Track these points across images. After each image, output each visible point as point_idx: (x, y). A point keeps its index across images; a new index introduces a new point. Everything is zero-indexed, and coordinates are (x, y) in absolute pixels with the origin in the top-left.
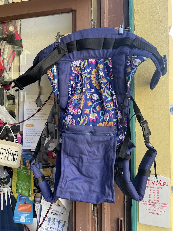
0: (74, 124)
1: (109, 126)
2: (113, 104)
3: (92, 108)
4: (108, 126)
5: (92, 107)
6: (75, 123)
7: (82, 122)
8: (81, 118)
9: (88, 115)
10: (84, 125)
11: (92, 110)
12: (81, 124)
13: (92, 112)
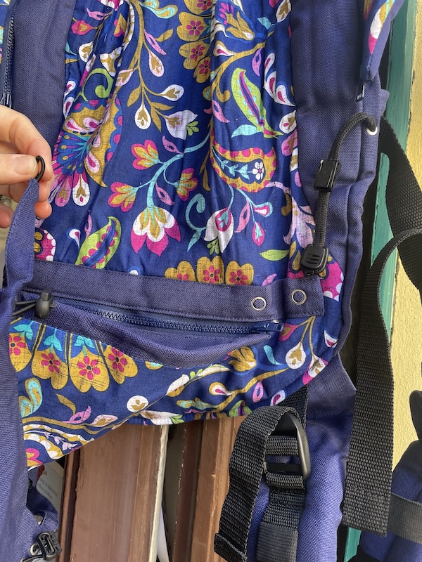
0: (50, 258)
1: (228, 283)
2: (276, 163)
3: (155, 178)
4: (221, 281)
5: (158, 173)
6: (53, 251)
7: (91, 251)
8: (88, 230)
9: (125, 215)
10: (101, 266)
11: (151, 190)
12: (84, 259)
13: (150, 201)
